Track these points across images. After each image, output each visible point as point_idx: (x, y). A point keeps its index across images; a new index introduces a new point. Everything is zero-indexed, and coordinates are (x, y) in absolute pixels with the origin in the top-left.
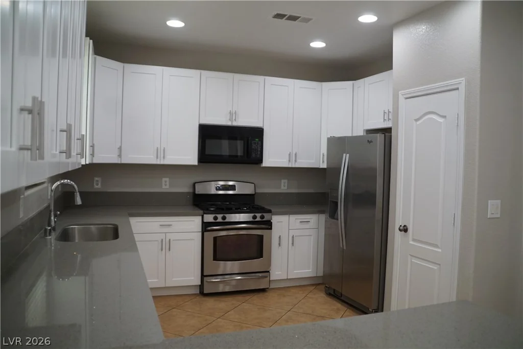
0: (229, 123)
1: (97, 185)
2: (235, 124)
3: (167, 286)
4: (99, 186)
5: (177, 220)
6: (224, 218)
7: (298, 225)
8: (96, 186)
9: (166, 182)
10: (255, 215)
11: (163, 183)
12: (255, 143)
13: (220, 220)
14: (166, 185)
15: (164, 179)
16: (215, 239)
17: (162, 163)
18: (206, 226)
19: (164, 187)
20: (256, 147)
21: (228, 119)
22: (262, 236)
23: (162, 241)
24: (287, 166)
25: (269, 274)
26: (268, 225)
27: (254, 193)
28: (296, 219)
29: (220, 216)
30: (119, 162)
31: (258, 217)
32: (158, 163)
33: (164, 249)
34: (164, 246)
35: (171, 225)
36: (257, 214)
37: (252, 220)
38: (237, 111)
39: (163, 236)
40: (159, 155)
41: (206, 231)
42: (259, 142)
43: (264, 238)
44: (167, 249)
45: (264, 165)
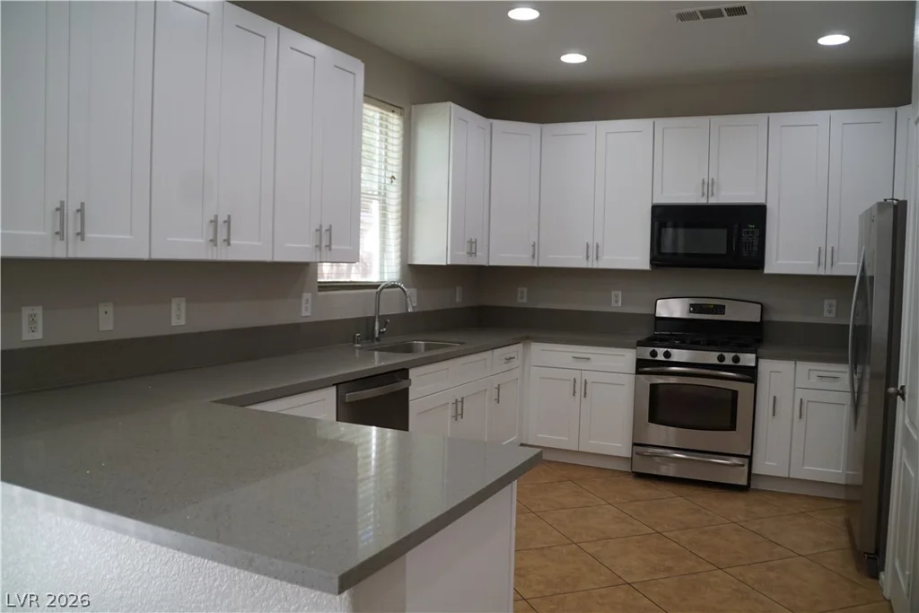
0: (703, 201)
1: (522, 298)
2: (713, 201)
3: (580, 450)
4: (525, 300)
6: (667, 355)
7: (814, 382)
8: (519, 301)
9: (616, 296)
11: (613, 299)
12: (748, 232)
13: (661, 357)
14: (616, 302)
15: (614, 293)
16: (654, 387)
17: (595, 266)
18: (642, 367)
19: (614, 304)
20: (750, 240)
21: (700, 194)
22: (735, 393)
23: (575, 381)
24: (814, 272)
25: (747, 460)
26: (746, 374)
27: (758, 320)
28: (810, 370)
29: (661, 351)
30: (535, 265)
31: (729, 358)
32: (590, 266)
33: (578, 394)
34: (578, 389)
35: (589, 359)
36: (725, 354)
37: (716, 362)
38: (715, 180)
39: (577, 374)
40: (590, 254)
41: (638, 372)
42: (755, 230)
43: (739, 396)
44: (583, 394)
45: (767, 270)
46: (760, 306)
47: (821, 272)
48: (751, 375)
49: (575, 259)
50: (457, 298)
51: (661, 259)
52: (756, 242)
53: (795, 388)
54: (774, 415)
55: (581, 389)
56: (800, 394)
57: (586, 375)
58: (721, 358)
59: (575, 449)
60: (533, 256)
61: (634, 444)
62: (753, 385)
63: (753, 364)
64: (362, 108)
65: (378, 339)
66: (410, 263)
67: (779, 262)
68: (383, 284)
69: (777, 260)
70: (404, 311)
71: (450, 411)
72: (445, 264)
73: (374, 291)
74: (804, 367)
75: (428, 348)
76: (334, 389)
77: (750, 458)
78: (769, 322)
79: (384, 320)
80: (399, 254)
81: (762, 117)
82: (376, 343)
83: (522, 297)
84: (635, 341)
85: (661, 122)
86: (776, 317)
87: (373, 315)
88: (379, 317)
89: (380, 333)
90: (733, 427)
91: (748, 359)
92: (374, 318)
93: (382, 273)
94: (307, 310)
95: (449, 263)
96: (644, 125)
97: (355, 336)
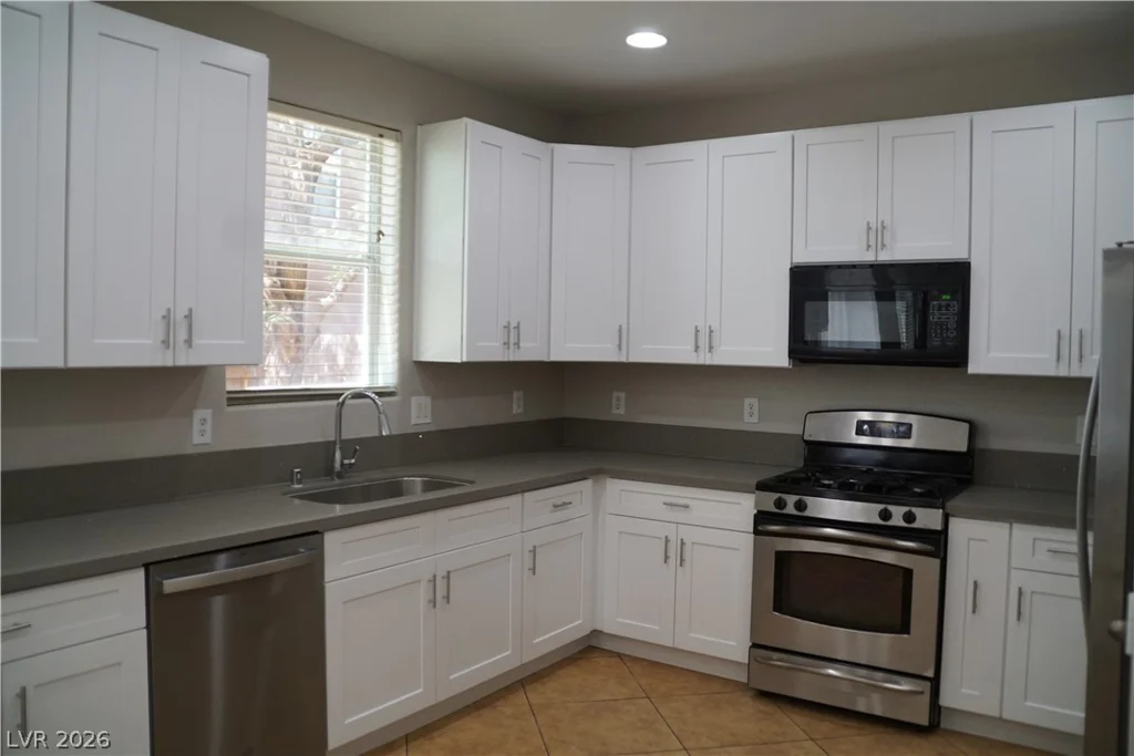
0: (869, 257)
2: (884, 257)
3: (676, 646)
4: (622, 411)
5: (705, 497)
6: (801, 506)
7: (1042, 559)
8: (615, 411)
10: (886, 510)
11: (747, 410)
12: (939, 307)
13: (790, 509)
14: (751, 415)
15: (747, 401)
16: (783, 559)
19: (747, 419)
20: (944, 318)
21: (865, 247)
22: (908, 574)
23: (667, 541)
24: (1050, 370)
25: (928, 684)
26: (928, 544)
27: (964, 448)
28: (1035, 539)
29: (791, 499)
30: (623, 359)
31: (898, 515)
32: (701, 362)
33: (672, 561)
34: (672, 554)
35: (687, 507)
36: (891, 508)
37: (878, 521)
38: (888, 222)
39: (670, 531)
40: (701, 344)
41: (756, 532)
42: (952, 303)
43: (914, 577)
44: (679, 562)
45: (972, 369)
46: (966, 426)
47: (1063, 372)
48: (936, 544)
49: (677, 351)
50: (516, 408)
51: (806, 349)
52: (952, 324)
53: (1009, 568)
54: (974, 612)
55: (676, 553)
56: (1018, 579)
57: (685, 532)
58: (885, 515)
59: (669, 644)
60: (620, 347)
61: (755, 646)
62: (937, 562)
63: (939, 527)
64: (265, 119)
65: (340, 475)
66: (415, 359)
67: (991, 355)
68: (347, 393)
69: (988, 350)
70: (376, 434)
71: (423, 593)
72: (459, 361)
73: (334, 402)
74: (1024, 534)
75: (430, 486)
76: (141, 573)
77: (935, 682)
78: (983, 451)
79: (350, 447)
80: (396, 346)
81: (959, 121)
82: (337, 481)
83: (619, 408)
84: (755, 482)
85: (803, 136)
86: (996, 443)
87: (332, 439)
88: (342, 441)
89: (342, 464)
90: (904, 627)
91: (928, 518)
92: (334, 442)
93: (373, 374)
94: (203, 433)
95: (465, 360)
96: (777, 140)
97: (292, 472)
